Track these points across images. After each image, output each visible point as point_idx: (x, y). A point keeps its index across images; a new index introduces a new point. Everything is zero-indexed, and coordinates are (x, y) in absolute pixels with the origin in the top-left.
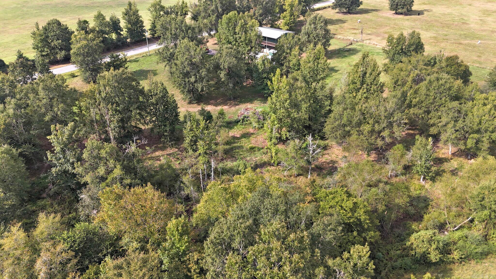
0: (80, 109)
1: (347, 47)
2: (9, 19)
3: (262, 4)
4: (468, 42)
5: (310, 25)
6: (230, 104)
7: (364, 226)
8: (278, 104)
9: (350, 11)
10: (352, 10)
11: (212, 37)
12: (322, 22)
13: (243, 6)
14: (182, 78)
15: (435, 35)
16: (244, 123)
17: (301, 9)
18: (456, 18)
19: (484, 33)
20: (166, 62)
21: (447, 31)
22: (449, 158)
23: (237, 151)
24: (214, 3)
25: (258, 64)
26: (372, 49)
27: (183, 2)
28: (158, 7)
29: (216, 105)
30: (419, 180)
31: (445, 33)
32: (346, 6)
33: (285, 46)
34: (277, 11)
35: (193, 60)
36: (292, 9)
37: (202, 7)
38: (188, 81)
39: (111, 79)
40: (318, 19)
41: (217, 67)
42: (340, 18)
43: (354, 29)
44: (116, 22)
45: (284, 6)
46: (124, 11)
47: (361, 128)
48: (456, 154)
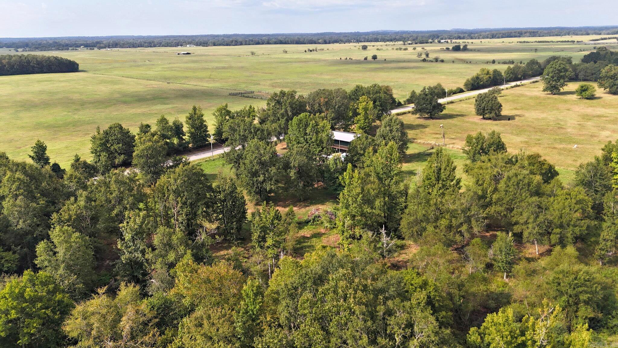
0: (146, 205)
1: (428, 151)
2: (59, 127)
3: (334, 108)
4: (564, 146)
5: (385, 127)
6: (300, 206)
7: (435, 304)
8: (350, 199)
9: (432, 116)
10: (434, 115)
11: (281, 141)
12: (397, 124)
13: (314, 110)
14: (250, 177)
15: (526, 140)
16: (315, 223)
17: (376, 113)
18: (552, 123)
19: (582, 138)
20: (233, 164)
21: (540, 136)
22: (537, 258)
23: (307, 249)
24: (283, 107)
25: (329, 164)
26: (456, 153)
27: (251, 107)
28: (223, 111)
29: (285, 207)
30: (503, 277)
31: (538, 137)
32: (428, 111)
33: (358, 147)
34: (351, 115)
35: (263, 159)
36: (366, 112)
37: (271, 111)
38: (257, 181)
39: (181, 173)
40: (393, 121)
41: (287, 166)
42: (421, 123)
43: (437, 134)
44: (179, 126)
45: (358, 110)
46: (188, 115)
47: (438, 224)
48: (545, 254)
